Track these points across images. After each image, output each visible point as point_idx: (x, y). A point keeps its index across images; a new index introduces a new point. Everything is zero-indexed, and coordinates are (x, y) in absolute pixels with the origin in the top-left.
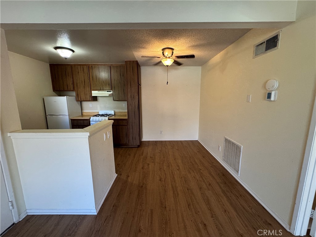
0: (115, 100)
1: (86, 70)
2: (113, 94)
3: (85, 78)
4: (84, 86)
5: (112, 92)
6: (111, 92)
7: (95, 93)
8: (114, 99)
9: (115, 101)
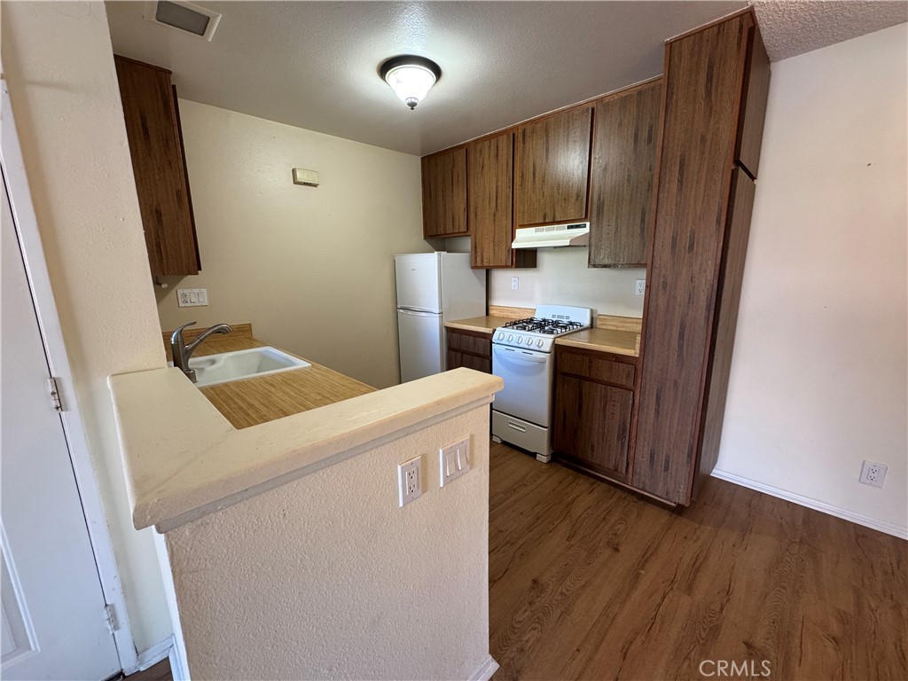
0: (597, 262)
1: (505, 152)
2: (590, 238)
3: (500, 184)
4: (494, 215)
5: (586, 230)
6: (585, 226)
7: (525, 238)
8: (592, 258)
9: (595, 266)
